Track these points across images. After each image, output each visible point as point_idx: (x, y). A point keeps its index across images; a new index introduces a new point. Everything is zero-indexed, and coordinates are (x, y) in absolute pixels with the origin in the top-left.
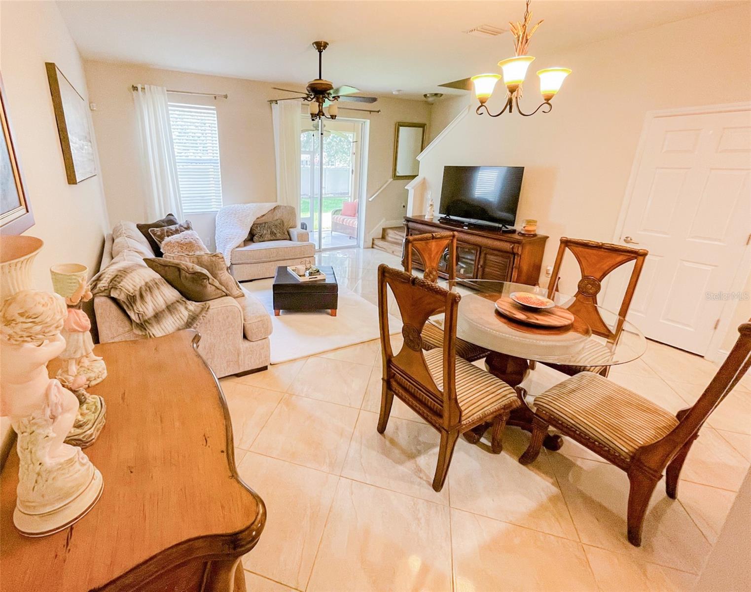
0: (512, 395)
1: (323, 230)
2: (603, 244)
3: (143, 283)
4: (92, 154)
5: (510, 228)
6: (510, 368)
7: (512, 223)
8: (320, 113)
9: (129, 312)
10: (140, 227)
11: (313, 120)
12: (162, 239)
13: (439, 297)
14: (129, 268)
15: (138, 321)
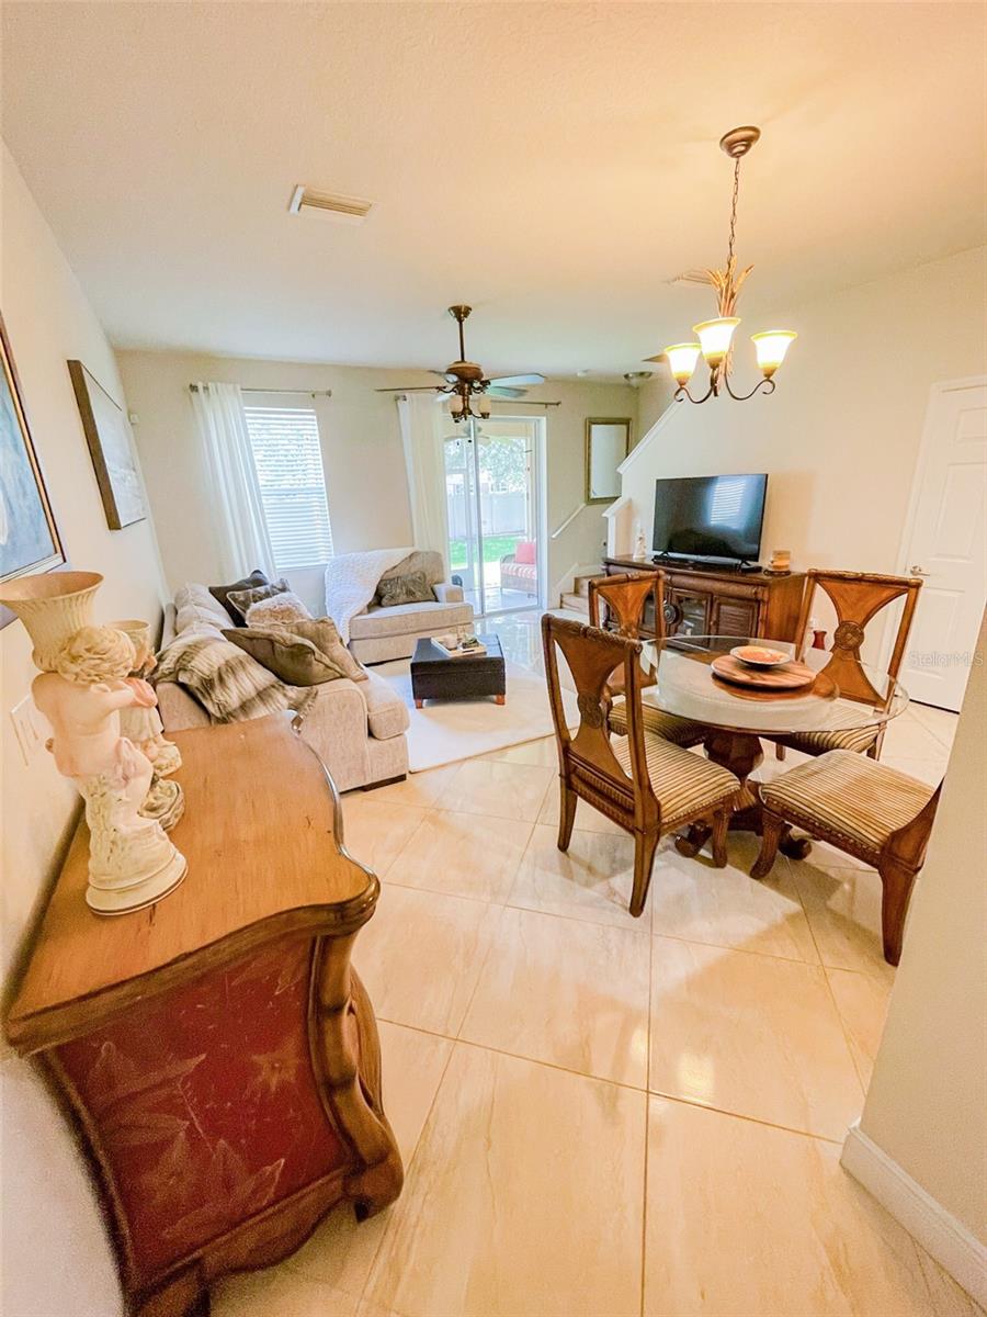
0: (732, 783)
1: (485, 587)
2: (864, 575)
3: (223, 662)
4: (139, 488)
5: (753, 564)
6: (736, 751)
7: (755, 557)
8: (466, 411)
9: (204, 702)
10: (213, 591)
11: (456, 421)
12: (247, 606)
13: (615, 649)
14: (202, 642)
15: (218, 715)
